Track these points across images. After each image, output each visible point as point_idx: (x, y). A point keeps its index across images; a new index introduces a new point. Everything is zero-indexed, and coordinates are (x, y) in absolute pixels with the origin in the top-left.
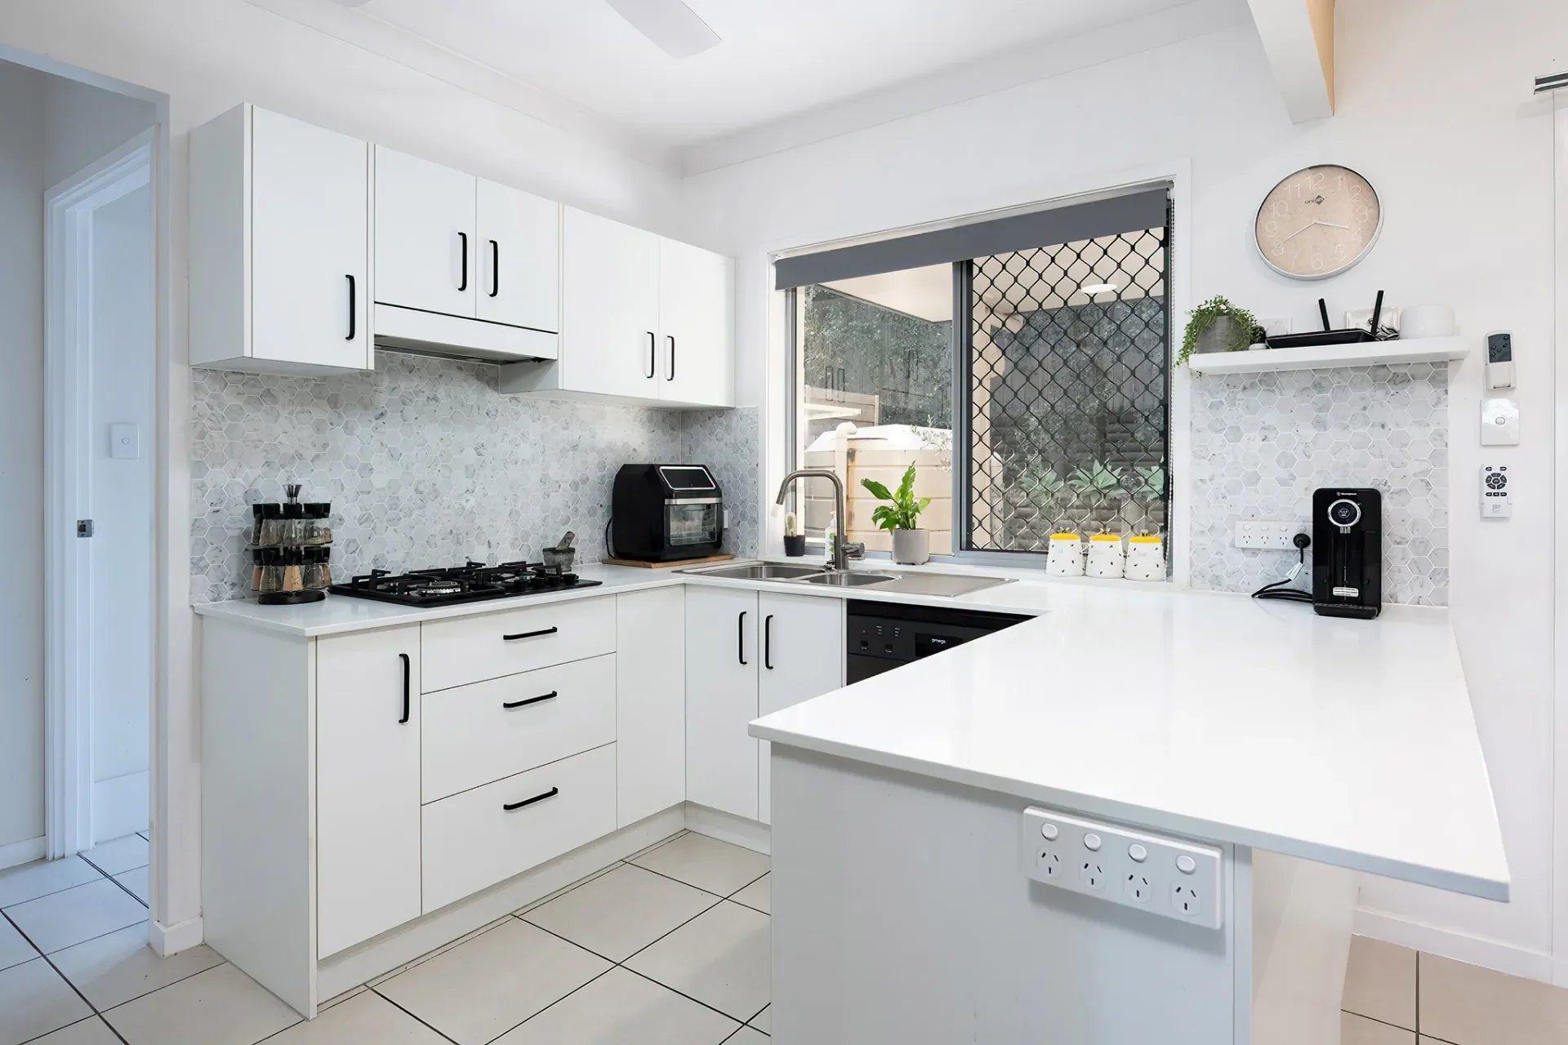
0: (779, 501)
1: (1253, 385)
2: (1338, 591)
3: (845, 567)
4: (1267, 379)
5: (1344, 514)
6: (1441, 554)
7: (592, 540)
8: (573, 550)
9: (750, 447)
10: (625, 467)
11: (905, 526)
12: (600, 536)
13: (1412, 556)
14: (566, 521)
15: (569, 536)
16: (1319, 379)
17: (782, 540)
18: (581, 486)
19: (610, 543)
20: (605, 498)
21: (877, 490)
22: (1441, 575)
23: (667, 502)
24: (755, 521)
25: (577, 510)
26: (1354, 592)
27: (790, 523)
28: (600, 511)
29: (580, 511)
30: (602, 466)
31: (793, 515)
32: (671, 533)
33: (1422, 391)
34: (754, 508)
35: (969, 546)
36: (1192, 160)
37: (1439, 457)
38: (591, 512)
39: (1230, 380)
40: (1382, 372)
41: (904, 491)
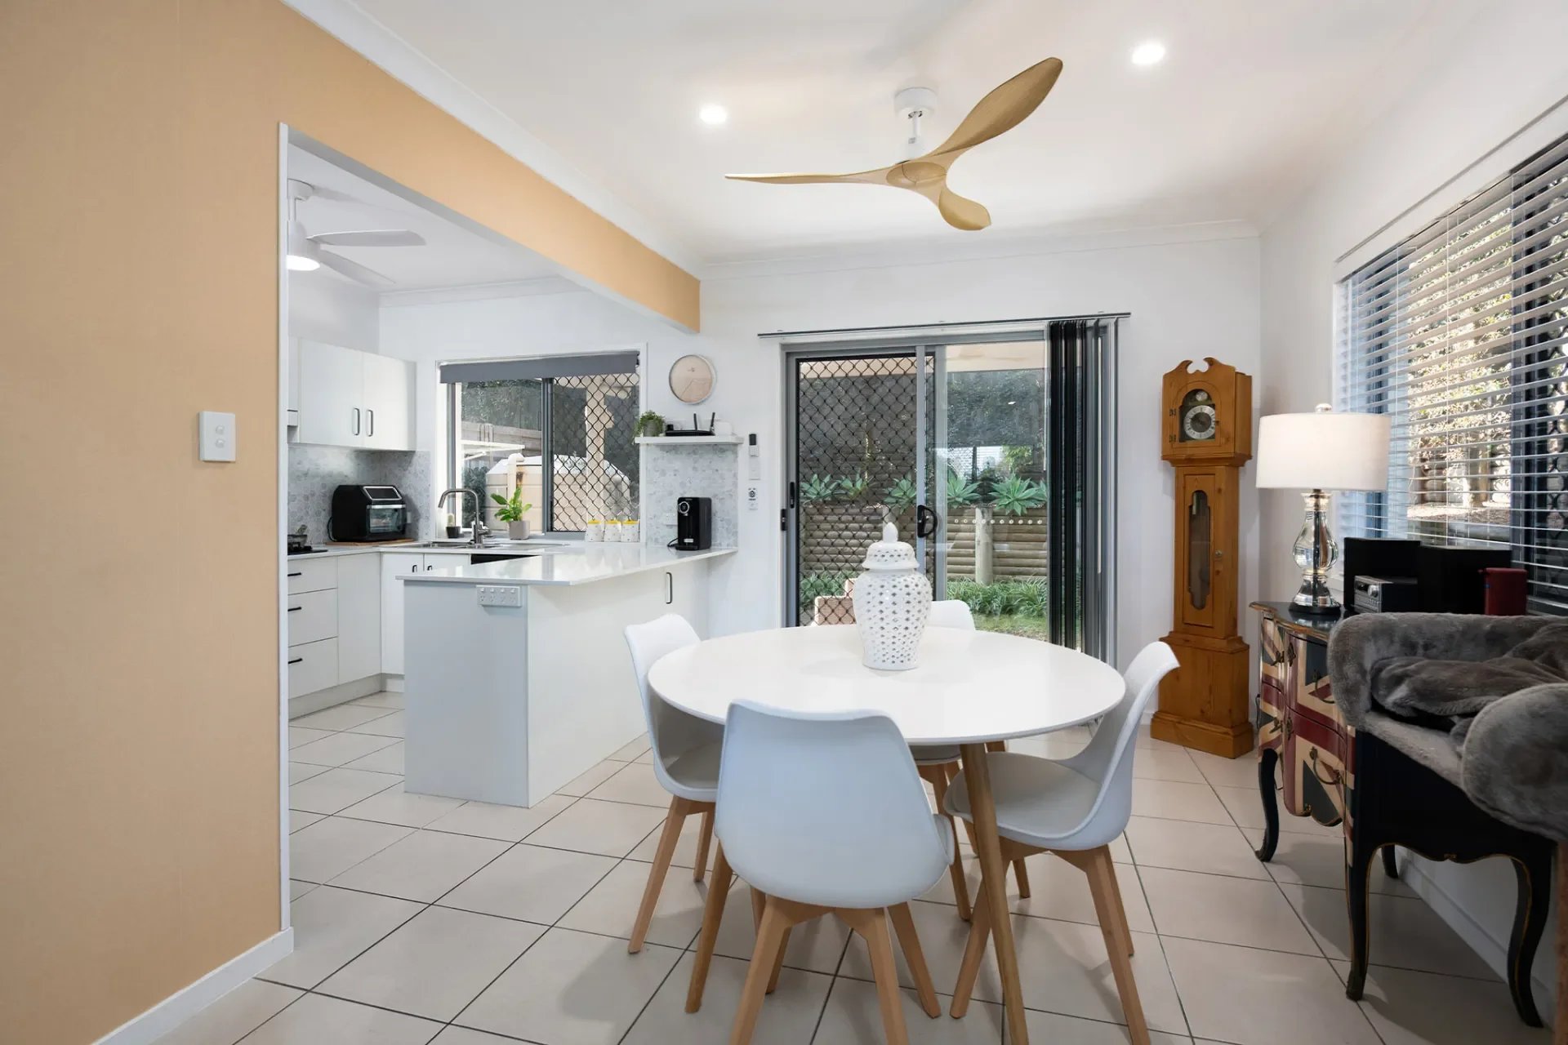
0: (440, 505)
1: (671, 450)
2: (687, 541)
3: (481, 542)
4: (674, 448)
5: (684, 507)
6: (736, 526)
7: (318, 530)
8: (306, 536)
9: (427, 473)
10: (340, 487)
11: (516, 519)
12: (323, 528)
13: (726, 526)
14: (301, 519)
15: (304, 528)
16: (695, 449)
17: (445, 529)
18: (310, 498)
19: (331, 533)
20: (327, 505)
21: (500, 500)
22: (735, 534)
23: (368, 507)
24: (428, 518)
25: (307, 512)
26: (691, 541)
27: (450, 519)
28: (323, 513)
29: (310, 513)
30: (324, 486)
31: (451, 514)
32: (371, 526)
33: (729, 456)
34: (428, 511)
35: (552, 529)
36: (647, 344)
37: (735, 484)
38: (318, 514)
39: (662, 447)
40: (715, 447)
41: (514, 501)
